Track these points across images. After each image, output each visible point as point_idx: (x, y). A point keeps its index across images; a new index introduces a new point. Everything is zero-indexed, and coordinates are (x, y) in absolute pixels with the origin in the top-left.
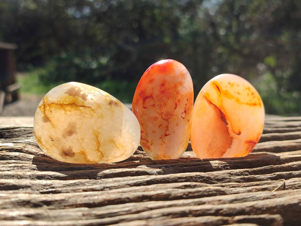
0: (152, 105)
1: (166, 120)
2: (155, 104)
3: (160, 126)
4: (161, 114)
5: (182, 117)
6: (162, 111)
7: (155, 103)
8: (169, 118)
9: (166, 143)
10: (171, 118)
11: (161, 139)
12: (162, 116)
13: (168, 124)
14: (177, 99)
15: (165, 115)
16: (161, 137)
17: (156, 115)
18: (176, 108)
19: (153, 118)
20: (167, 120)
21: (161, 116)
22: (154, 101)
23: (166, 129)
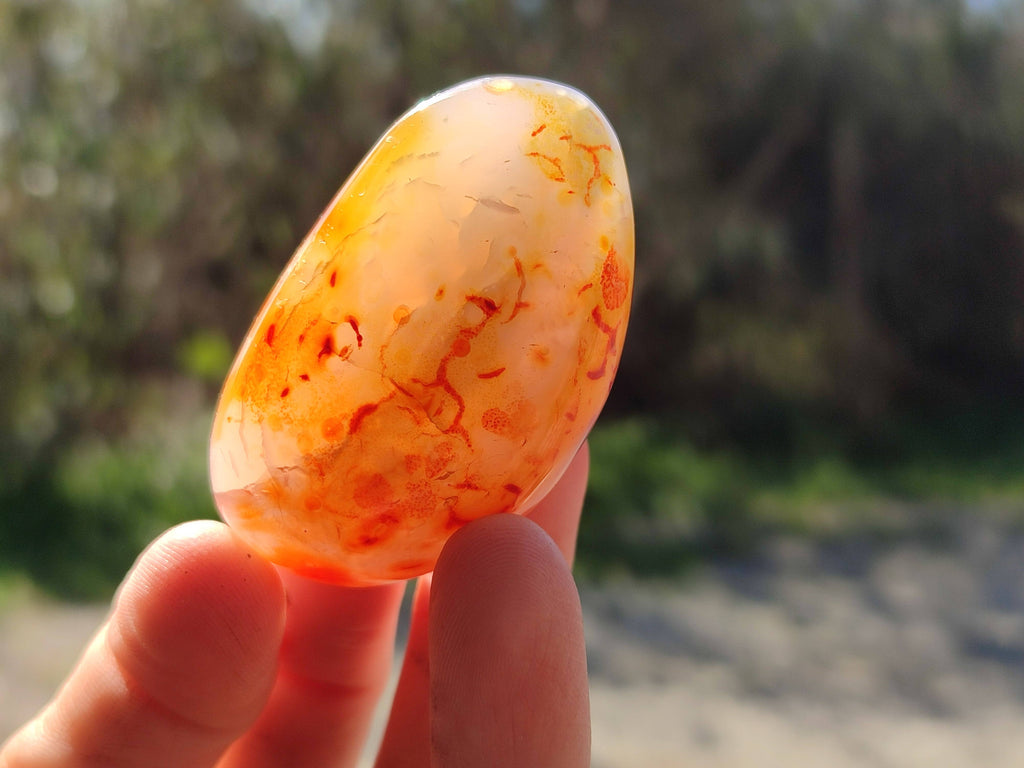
0: (476, 488)
1: (449, 389)
2: (460, 486)
3: (496, 374)
4: (454, 428)
5: (360, 338)
6: (443, 438)
7: (455, 492)
8: (427, 386)
9: (512, 262)
10: (415, 381)
11: (523, 301)
12: (459, 416)
13: (445, 361)
14: (336, 444)
15: (439, 412)
16: (522, 312)
17: (483, 438)
18: (367, 410)
19: (506, 429)
20: (441, 380)
21: (464, 422)
22: (451, 502)
23: (471, 341)
